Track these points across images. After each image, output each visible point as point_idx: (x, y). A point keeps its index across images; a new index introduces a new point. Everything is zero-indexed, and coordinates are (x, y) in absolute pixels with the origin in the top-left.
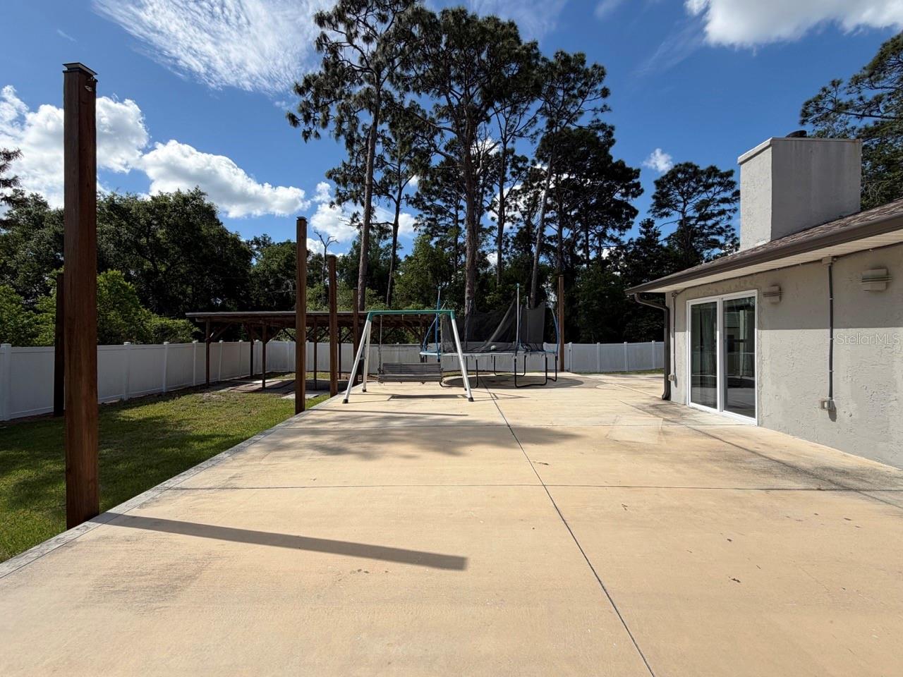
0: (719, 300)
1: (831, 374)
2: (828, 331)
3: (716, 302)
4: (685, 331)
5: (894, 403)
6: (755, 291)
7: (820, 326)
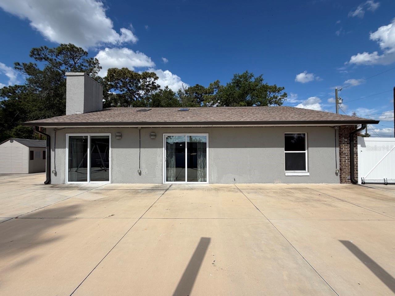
0: (89, 135)
1: (140, 162)
2: (139, 149)
3: (87, 136)
4: (65, 148)
5: (157, 168)
6: (110, 134)
7: (137, 148)
